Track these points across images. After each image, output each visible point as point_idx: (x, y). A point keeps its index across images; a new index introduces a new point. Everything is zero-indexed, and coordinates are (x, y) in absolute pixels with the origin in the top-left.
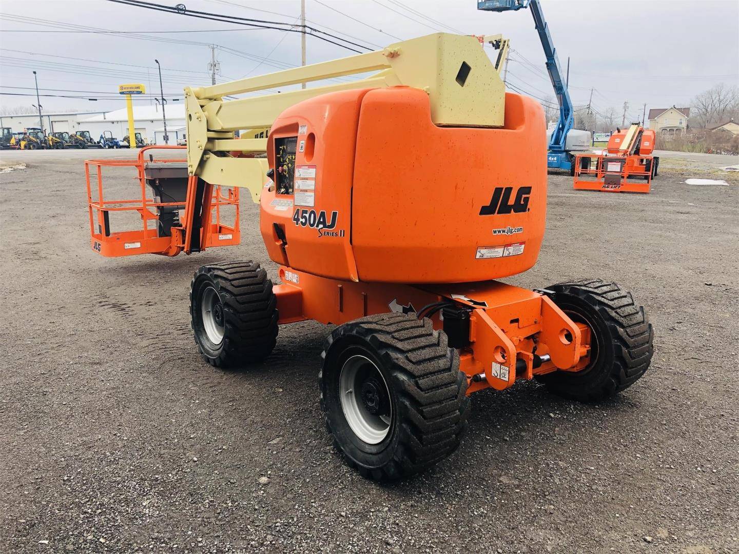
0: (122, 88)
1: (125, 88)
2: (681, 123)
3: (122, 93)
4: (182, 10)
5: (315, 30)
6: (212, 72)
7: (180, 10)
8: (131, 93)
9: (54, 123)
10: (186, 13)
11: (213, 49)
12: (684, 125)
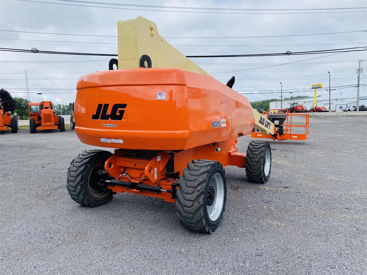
0: (313, 86)
1: (314, 86)
3: (312, 88)
4: (290, 53)
6: (358, 73)
7: (288, 54)
8: (316, 88)
10: (291, 54)
11: (360, 62)
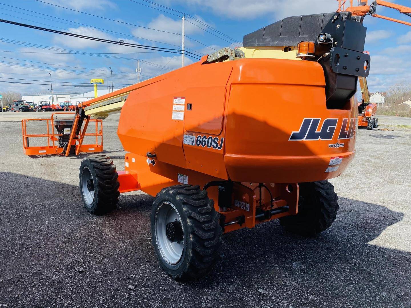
2: (382, 100)
5: (189, 53)
9: (58, 98)
12: (383, 101)
